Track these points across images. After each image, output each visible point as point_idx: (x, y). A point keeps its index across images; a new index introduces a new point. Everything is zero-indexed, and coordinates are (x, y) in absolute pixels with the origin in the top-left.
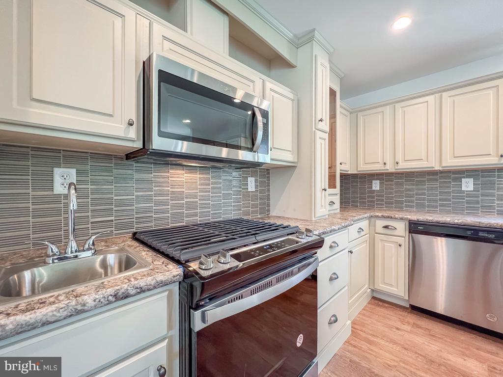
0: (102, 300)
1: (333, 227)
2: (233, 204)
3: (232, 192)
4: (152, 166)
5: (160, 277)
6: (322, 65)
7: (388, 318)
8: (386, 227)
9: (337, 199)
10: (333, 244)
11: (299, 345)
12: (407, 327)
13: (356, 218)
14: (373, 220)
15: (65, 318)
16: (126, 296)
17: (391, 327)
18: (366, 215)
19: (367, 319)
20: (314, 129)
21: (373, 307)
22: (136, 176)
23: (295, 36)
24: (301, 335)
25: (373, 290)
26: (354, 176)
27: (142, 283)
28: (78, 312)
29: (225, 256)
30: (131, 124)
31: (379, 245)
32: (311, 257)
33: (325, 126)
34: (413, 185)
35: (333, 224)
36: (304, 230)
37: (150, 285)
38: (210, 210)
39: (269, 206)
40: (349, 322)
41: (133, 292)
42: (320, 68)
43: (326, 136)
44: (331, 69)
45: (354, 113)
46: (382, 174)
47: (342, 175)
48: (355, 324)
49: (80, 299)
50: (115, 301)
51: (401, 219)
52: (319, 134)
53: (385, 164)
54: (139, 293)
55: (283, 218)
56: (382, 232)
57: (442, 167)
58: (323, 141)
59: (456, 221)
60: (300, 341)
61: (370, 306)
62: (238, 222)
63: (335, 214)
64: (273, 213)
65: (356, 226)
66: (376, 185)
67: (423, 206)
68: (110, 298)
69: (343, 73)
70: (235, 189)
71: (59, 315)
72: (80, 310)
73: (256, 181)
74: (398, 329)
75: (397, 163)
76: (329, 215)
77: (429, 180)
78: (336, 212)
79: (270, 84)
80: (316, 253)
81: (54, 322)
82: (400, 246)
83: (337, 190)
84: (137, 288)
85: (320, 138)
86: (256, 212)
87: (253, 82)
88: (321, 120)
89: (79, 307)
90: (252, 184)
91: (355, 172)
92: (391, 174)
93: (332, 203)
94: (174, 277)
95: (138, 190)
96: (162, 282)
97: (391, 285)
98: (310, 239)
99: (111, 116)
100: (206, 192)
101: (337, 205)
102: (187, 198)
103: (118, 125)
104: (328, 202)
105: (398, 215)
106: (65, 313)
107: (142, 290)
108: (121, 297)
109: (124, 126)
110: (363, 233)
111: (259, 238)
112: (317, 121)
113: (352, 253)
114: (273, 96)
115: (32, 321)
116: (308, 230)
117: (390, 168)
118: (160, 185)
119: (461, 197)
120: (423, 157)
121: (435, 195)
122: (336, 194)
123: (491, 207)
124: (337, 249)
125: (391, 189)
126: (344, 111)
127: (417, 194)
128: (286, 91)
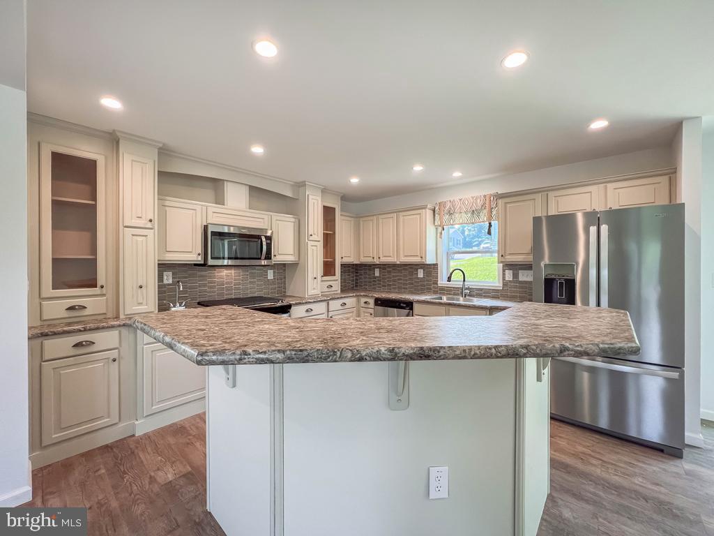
1: (309, 301)
2: (257, 288)
3: (256, 280)
6: (313, 199)
8: (366, 303)
9: (336, 283)
10: (309, 310)
14: (360, 298)
20: (307, 241)
22: (199, 273)
30: (199, 254)
31: (362, 315)
33: (317, 237)
39: (285, 288)
42: (311, 201)
43: (318, 243)
45: (358, 217)
47: (343, 266)
51: (375, 297)
52: (311, 243)
53: (373, 258)
55: (292, 296)
56: (363, 306)
59: (393, 297)
63: (335, 294)
65: (339, 302)
66: (377, 273)
67: (400, 288)
70: (258, 278)
73: (275, 272)
75: (380, 258)
76: (323, 295)
78: (333, 292)
79: (276, 216)
82: (371, 315)
83: (337, 277)
85: (312, 246)
86: (273, 293)
87: (264, 219)
88: (312, 235)
90: (271, 274)
91: (358, 262)
93: (330, 286)
95: (200, 280)
99: (191, 252)
100: (238, 280)
101: (336, 289)
102: (226, 284)
103: (194, 256)
104: (322, 286)
109: (197, 256)
110: (347, 306)
112: (309, 236)
118: (210, 277)
119: (418, 282)
120: (391, 255)
121: (406, 280)
122: (336, 280)
123: (431, 289)
124: (313, 313)
125: (385, 275)
126: (347, 218)
127: (398, 280)
128: (289, 218)
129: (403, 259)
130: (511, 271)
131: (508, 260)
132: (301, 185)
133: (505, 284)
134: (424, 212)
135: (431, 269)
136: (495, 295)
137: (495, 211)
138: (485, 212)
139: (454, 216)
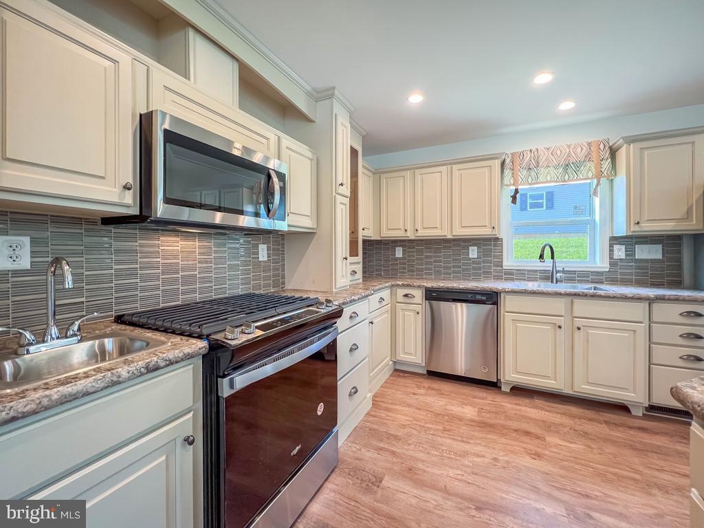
0: (135, 372)
1: (353, 297)
2: (241, 277)
3: (239, 262)
4: (137, 231)
5: (187, 350)
6: (342, 124)
7: (406, 386)
8: (406, 296)
9: (359, 268)
10: (353, 315)
11: (319, 413)
12: (422, 391)
13: (377, 287)
14: (394, 289)
15: (102, 390)
16: (157, 368)
17: (408, 394)
18: (387, 285)
19: (387, 390)
20: (334, 194)
21: (395, 378)
22: (116, 245)
23: (314, 89)
24: (322, 404)
25: (395, 362)
26: (378, 242)
27: (171, 355)
28: (114, 384)
29: (250, 327)
30: (128, 188)
31: (400, 314)
32: (331, 326)
33: (346, 190)
34: (431, 252)
35: (354, 294)
36: (324, 301)
37: (178, 357)
38: (213, 284)
39: (283, 277)
40: (370, 395)
41: (162, 364)
42: (340, 128)
43: (347, 201)
44: (353, 127)
45: (378, 173)
46: (405, 241)
47: (364, 241)
48: (376, 397)
49: (114, 371)
50: (146, 373)
51: (419, 287)
52: (339, 199)
53: (406, 231)
54: (168, 365)
55: (301, 291)
56: (401, 301)
57: (454, 236)
58: (343, 207)
59: (461, 287)
60: (320, 409)
61: (391, 378)
62: (250, 296)
63: (358, 284)
64: (289, 286)
65: (377, 296)
66: (399, 253)
67: (439, 273)
68: (142, 369)
69: (365, 130)
70: (243, 259)
71: (97, 386)
72: (115, 382)
73: (268, 249)
74: (414, 394)
75: (417, 230)
76: (350, 286)
77: (445, 247)
78: (358, 282)
79: (287, 141)
80: (335, 323)
81: (93, 393)
82: (418, 313)
83: (360, 258)
84: (166, 360)
85: (341, 203)
86: (267, 286)
87: (267, 139)
88: (342, 185)
89: (115, 379)
90: (263, 253)
91: (379, 239)
92: (413, 241)
93: (354, 272)
94: (200, 349)
95: (118, 262)
96: (189, 354)
97: (410, 354)
98: (330, 309)
99: (103, 178)
100: (206, 262)
101: (359, 275)
102: (183, 271)
103: (111, 189)
104: (349, 272)
105: (417, 283)
106: (103, 385)
107: (171, 363)
108: (152, 369)
109: (118, 190)
110: (384, 303)
111: (279, 310)
112: (338, 185)
113: (372, 324)
114: (290, 156)
115: (74, 392)
116: (328, 301)
117: (411, 235)
118: (147, 255)
119: (469, 264)
120: (438, 225)
121: (449, 262)
122: (359, 263)
123: (490, 273)
124: (358, 320)
125: (414, 256)
126: (366, 172)
127: (435, 262)
128: (304, 149)
129: (460, 232)
130: (623, 247)
131: (644, 229)
133: (613, 263)
134: (497, 163)
135: (490, 244)
136: (597, 277)
137: (607, 164)
138: (591, 165)
139: (533, 173)
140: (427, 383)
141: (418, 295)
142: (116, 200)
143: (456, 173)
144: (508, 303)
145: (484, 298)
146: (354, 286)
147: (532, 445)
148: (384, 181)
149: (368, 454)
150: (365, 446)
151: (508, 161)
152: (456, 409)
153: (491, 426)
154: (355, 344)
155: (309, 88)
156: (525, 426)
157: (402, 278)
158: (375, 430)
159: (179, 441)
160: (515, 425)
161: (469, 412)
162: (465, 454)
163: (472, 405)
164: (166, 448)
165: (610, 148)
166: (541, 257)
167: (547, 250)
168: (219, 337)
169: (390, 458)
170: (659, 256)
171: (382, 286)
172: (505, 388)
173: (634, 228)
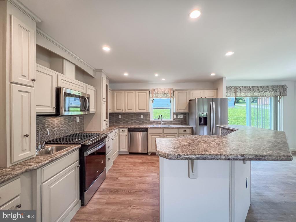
0: (71, 151)
1: (109, 132)
2: (71, 128)
3: (71, 124)
6: (104, 79)
8: (123, 131)
9: (108, 123)
10: (109, 137)
11: (102, 163)
13: (114, 129)
14: (119, 129)
16: (74, 150)
18: (117, 128)
19: (117, 160)
20: (102, 101)
21: (119, 156)
23: (96, 69)
24: (102, 161)
25: (119, 152)
31: (121, 137)
32: (104, 141)
33: (105, 100)
34: (130, 116)
36: (102, 134)
39: (83, 127)
40: (113, 161)
42: (103, 81)
43: (105, 103)
44: (106, 78)
45: (113, 91)
46: (122, 113)
47: (109, 114)
51: (127, 128)
53: (122, 110)
56: (121, 132)
58: (104, 105)
59: (138, 127)
64: (85, 130)
65: (114, 131)
66: (120, 117)
70: (72, 122)
73: (79, 119)
74: (125, 159)
75: (126, 110)
77: (134, 115)
78: (107, 127)
79: (88, 86)
80: (105, 139)
82: (126, 136)
83: (108, 120)
86: (79, 131)
87: (83, 87)
88: (104, 98)
91: (114, 112)
92: (125, 113)
94: (79, 147)
97: (124, 148)
98: (104, 136)
99: (50, 106)
100: (63, 125)
101: (108, 125)
103: (51, 109)
104: (106, 124)
105: (126, 126)
107: (76, 149)
109: (53, 109)
110: (116, 133)
113: (113, 140)
117: (124, 111)
119: (141, 120)
120: (132, 109)
121: (135, 119)
122: (108, 121)
123: (146, 122)
124: (110, 139)
125: (125, 118)
126: (110, 91)
127: (131, 119)
128: (92, 88)
129: (138, 111)
130: (176, 115)
132: (100, 71)
133: (174, 119)
134: (148, 92)
135: (147, 114)
136: (171, 123)
137: (172, 94)
138: (169, 94)
139: (157, 95)
140: (129, 156)
141: (126, 130)
142: (52, 111)
143: (137, 94)
144: (150, 131)
145: (144, 130)
146: (107, 129)
147: (153, 165)
148: (115, 94)
149: (113, 174)
150: (113, 173)
151: (151, 91)
152: (137, 161)
153: (145, 163)
154: (109, 146)
155: (94, 69)
156: (153, 161)
157: (121, 125)
158: (115, 169)
159: (76, 167)
160: (150, 161)
161: (140, 161)
162: (138, 169)
163: (141, 159)
164: (75, 168)
165: (173, 90)
166: (159, 119)
167: (161, 116)
168: (83, 143)
169: (120, 174)
170: (182, 117)
171: (115, 128)
172: (149, 154)
173: (177, 111)
